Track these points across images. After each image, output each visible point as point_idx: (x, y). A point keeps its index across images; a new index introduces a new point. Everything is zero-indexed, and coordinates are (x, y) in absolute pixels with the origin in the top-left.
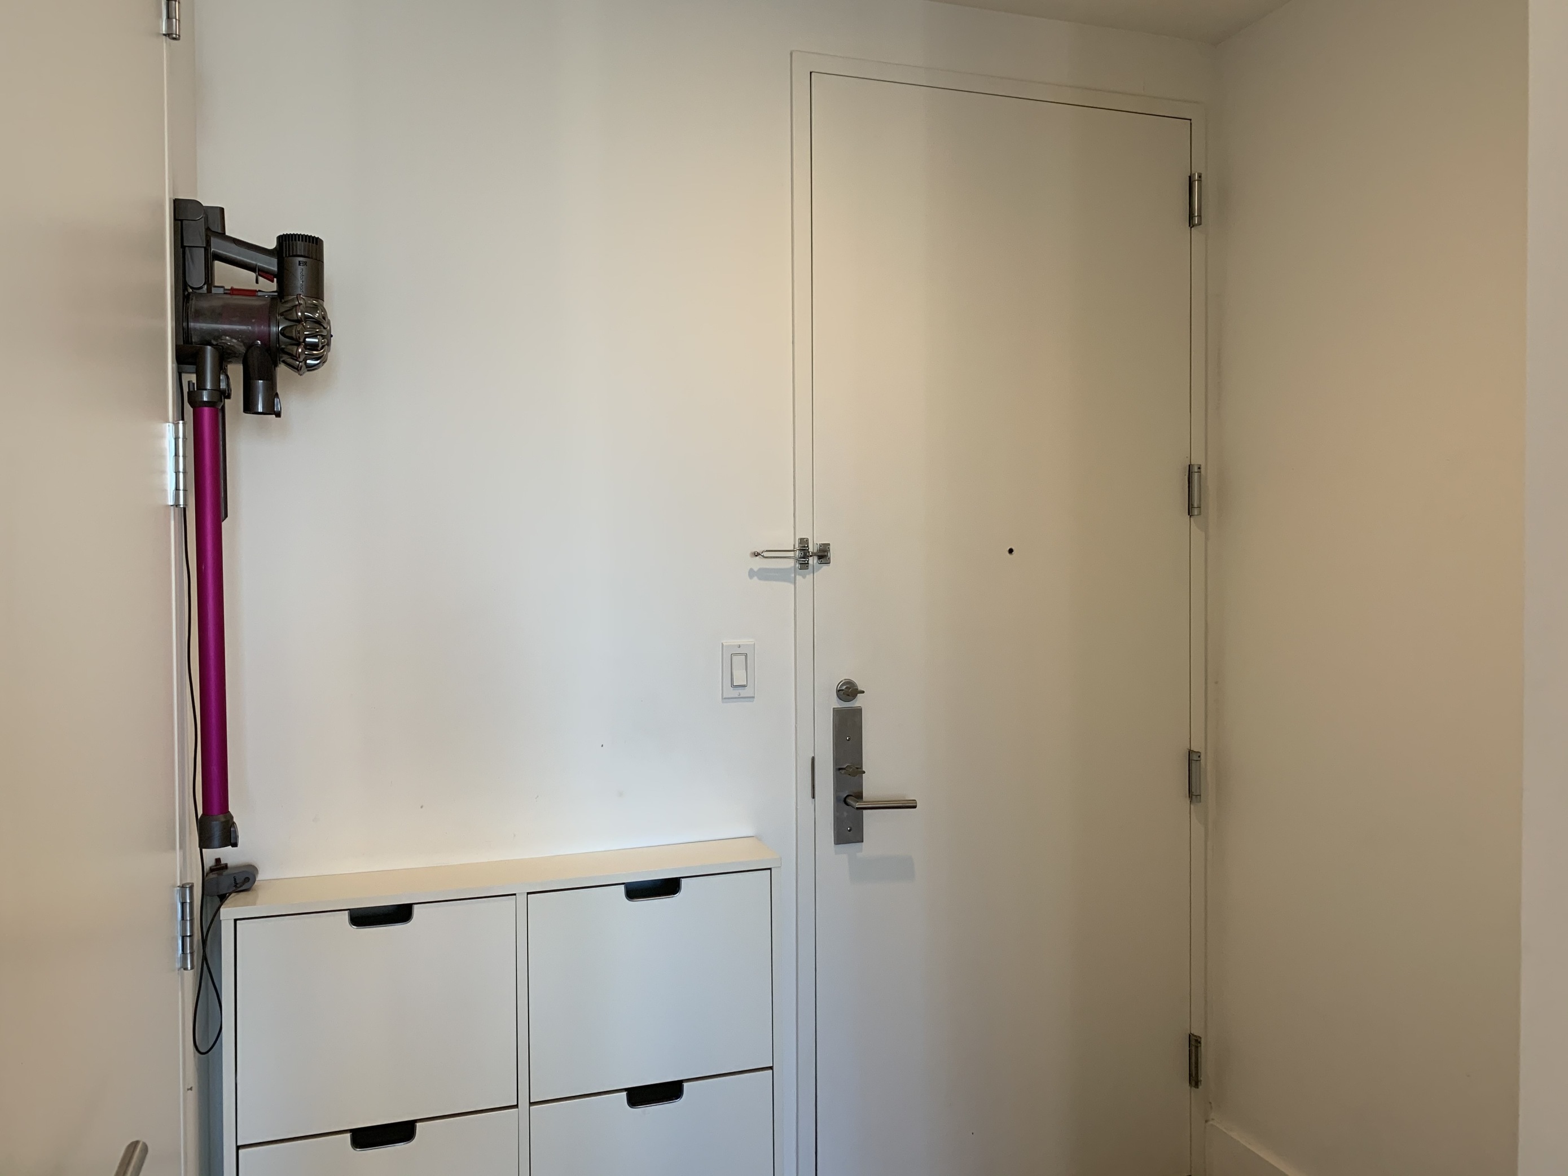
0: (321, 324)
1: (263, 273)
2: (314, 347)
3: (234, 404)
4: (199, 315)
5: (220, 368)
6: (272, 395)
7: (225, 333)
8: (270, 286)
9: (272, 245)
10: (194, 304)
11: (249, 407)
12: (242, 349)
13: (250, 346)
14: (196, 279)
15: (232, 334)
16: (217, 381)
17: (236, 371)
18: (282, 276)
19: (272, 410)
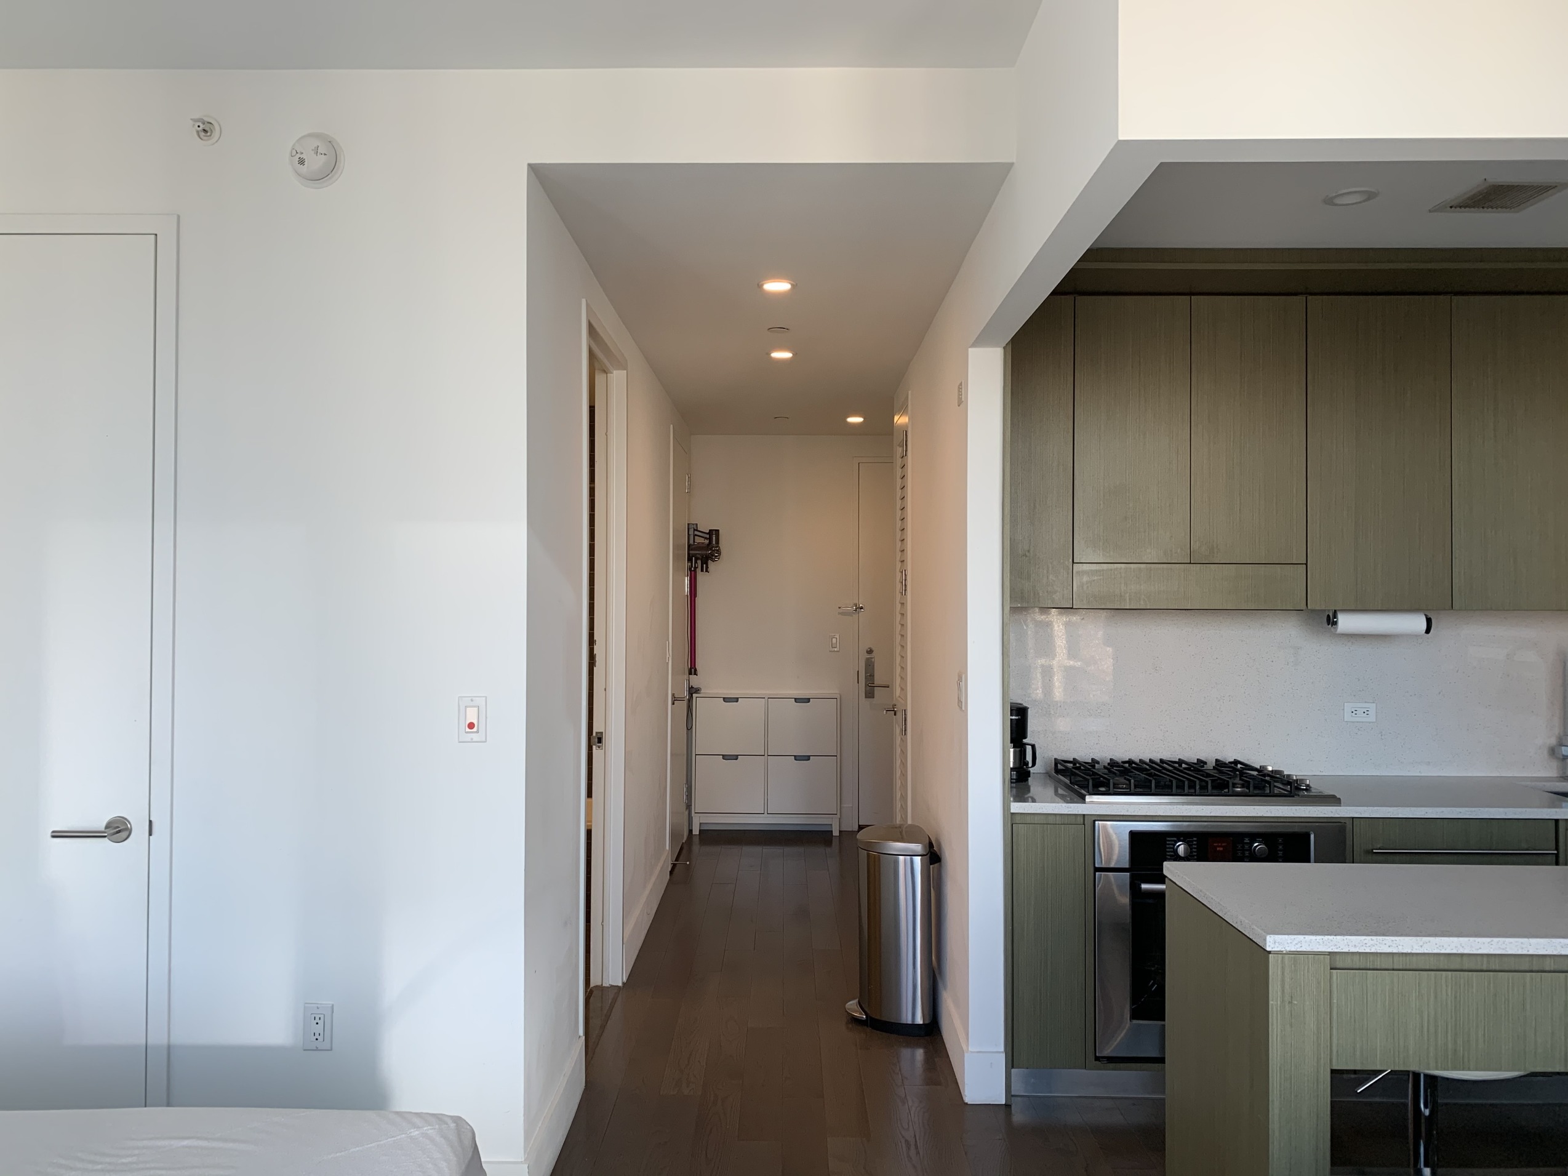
0: (719, 552)
1: (706, 538)
2: (717, 556)
3: (699, 570)
4: (692, 550)
5: (696, 562)
6: (707, 568)
7: (697, 554)
8: (707, 542)
9: (708, 532)
10: (691, 547)
11: (702, 571)
12: (701, 557)
13: (702, 557)
14: (691, 542)
15: (698, 554)
16: (695, 565)
17: (699, 562)
18: (710, 539)
19: (707, 571)
